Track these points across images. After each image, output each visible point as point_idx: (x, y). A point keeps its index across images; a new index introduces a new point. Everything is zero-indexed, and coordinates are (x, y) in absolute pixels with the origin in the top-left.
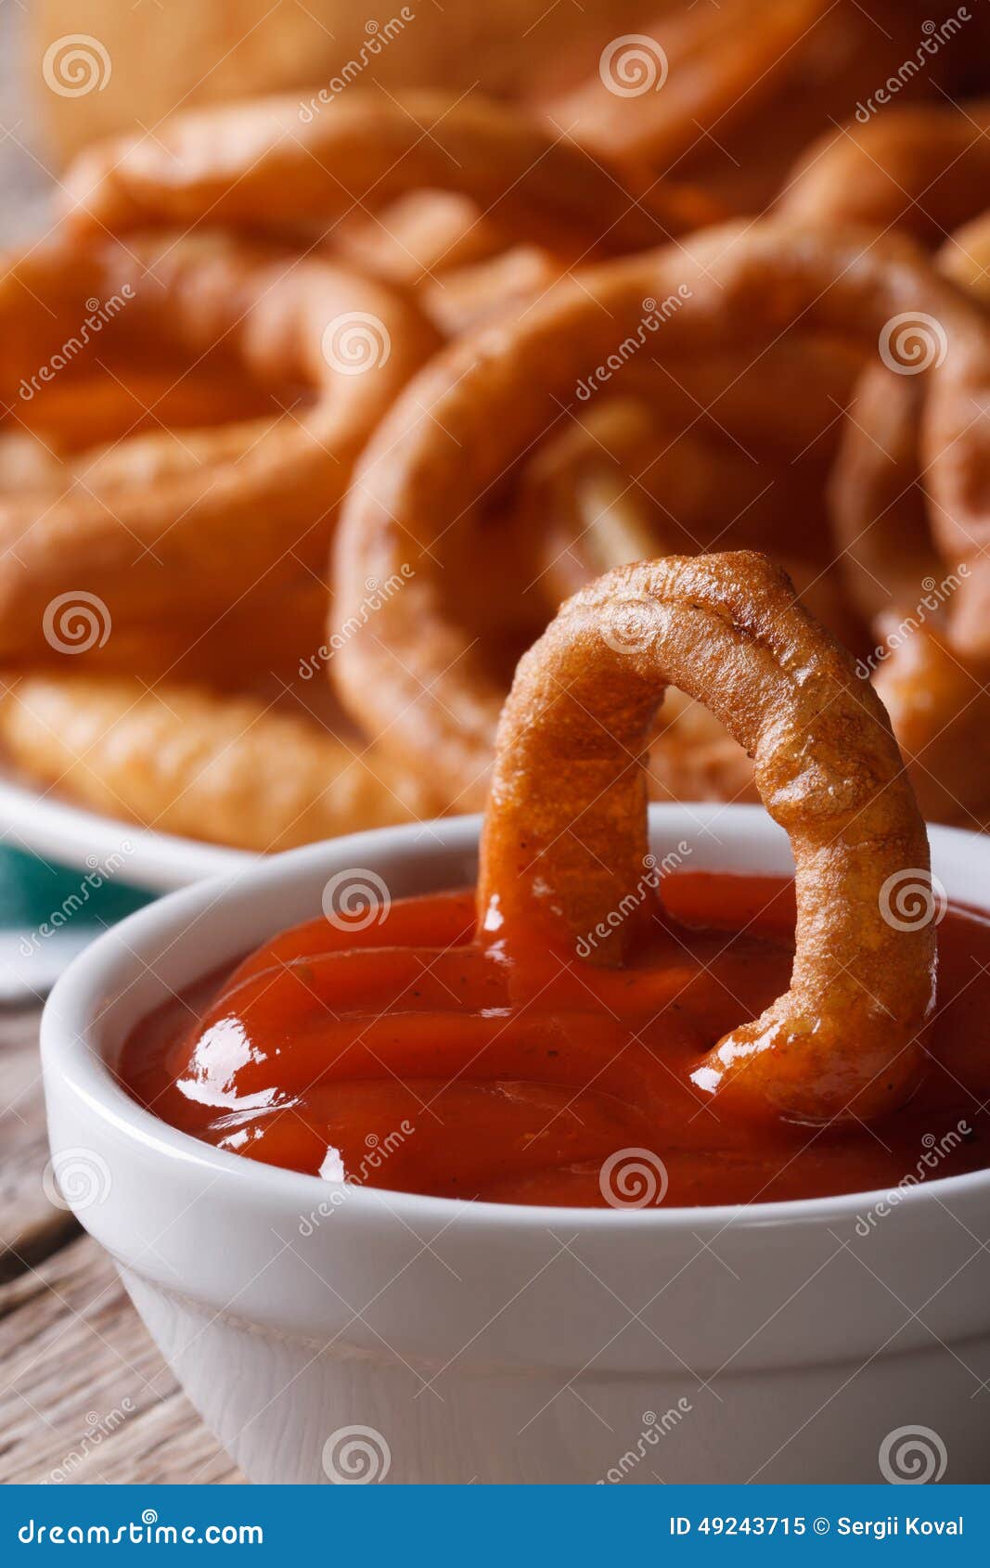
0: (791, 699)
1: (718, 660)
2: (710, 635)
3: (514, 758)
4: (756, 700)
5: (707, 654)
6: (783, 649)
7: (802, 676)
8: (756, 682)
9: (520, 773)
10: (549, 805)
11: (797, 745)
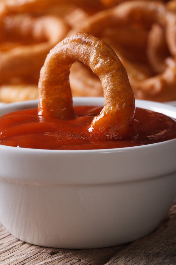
0: (95, 50)
1: (79, 48)
2: (77, 45)
3: (43, 89)
4: (88, 53)
5: (77, 48)
6: (91, 43)
7: (96, 46)
8: (87, 49)
9: (44, 92)
10: (51, 97)
11: (97, 57)
